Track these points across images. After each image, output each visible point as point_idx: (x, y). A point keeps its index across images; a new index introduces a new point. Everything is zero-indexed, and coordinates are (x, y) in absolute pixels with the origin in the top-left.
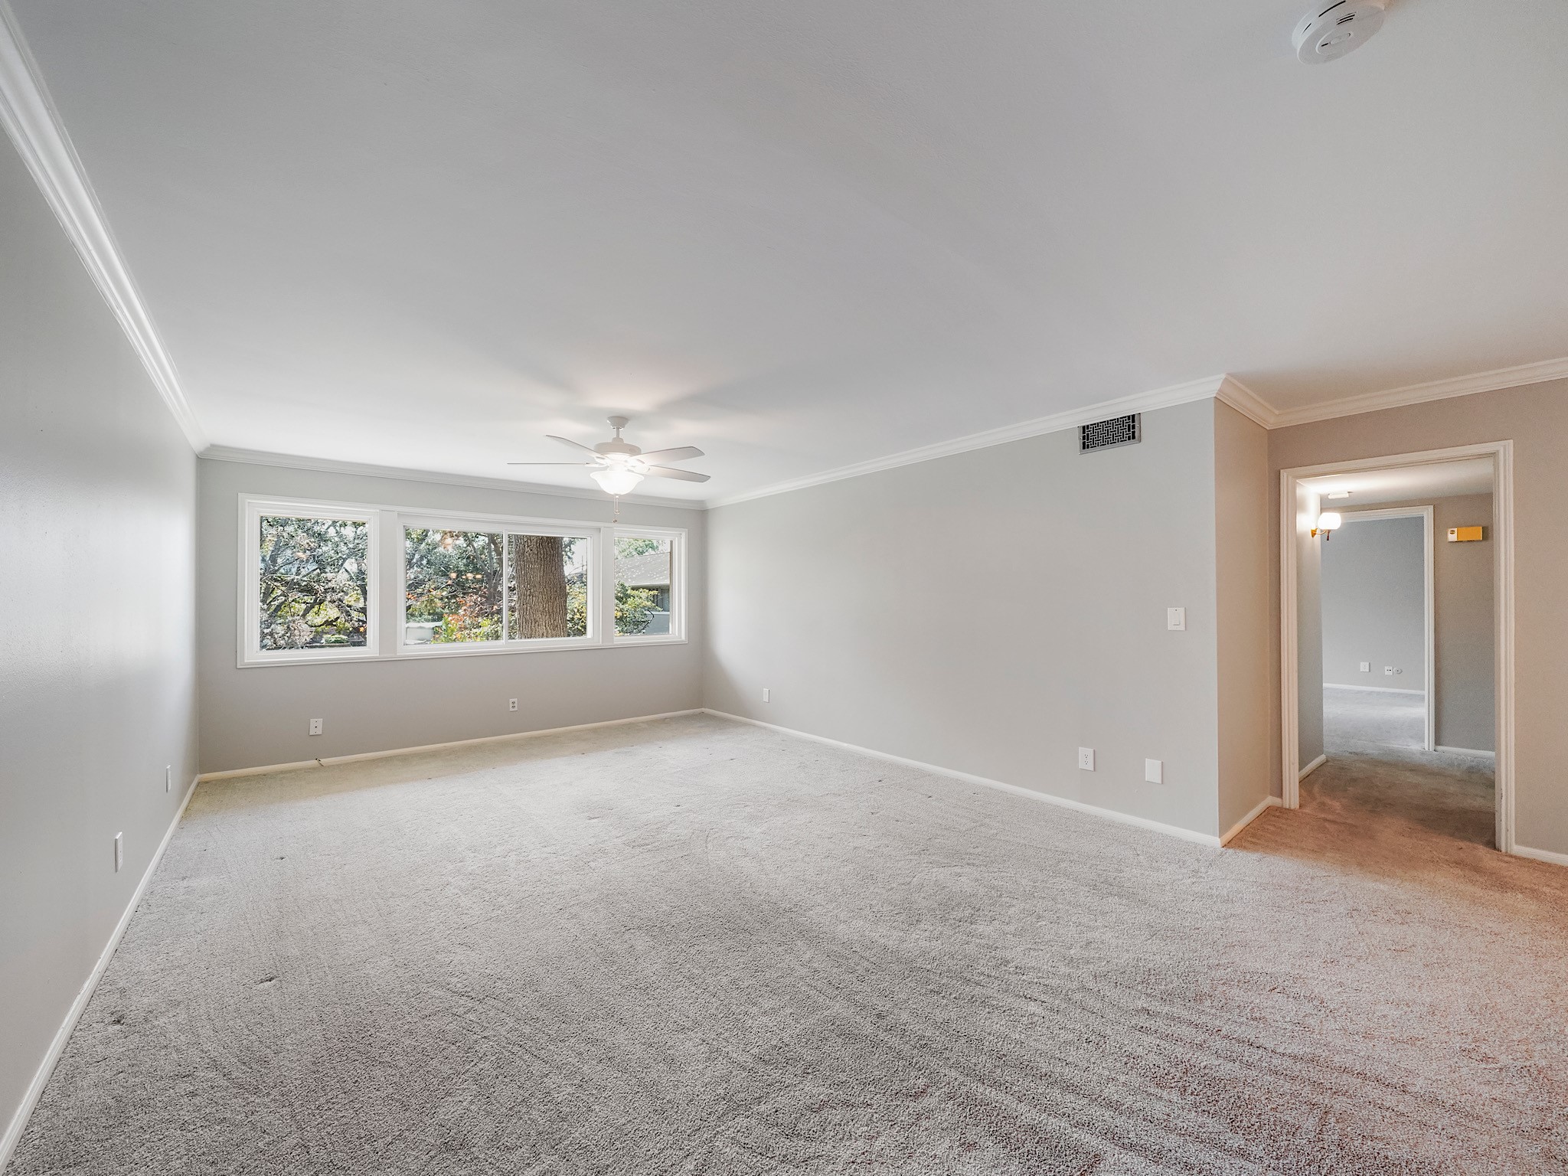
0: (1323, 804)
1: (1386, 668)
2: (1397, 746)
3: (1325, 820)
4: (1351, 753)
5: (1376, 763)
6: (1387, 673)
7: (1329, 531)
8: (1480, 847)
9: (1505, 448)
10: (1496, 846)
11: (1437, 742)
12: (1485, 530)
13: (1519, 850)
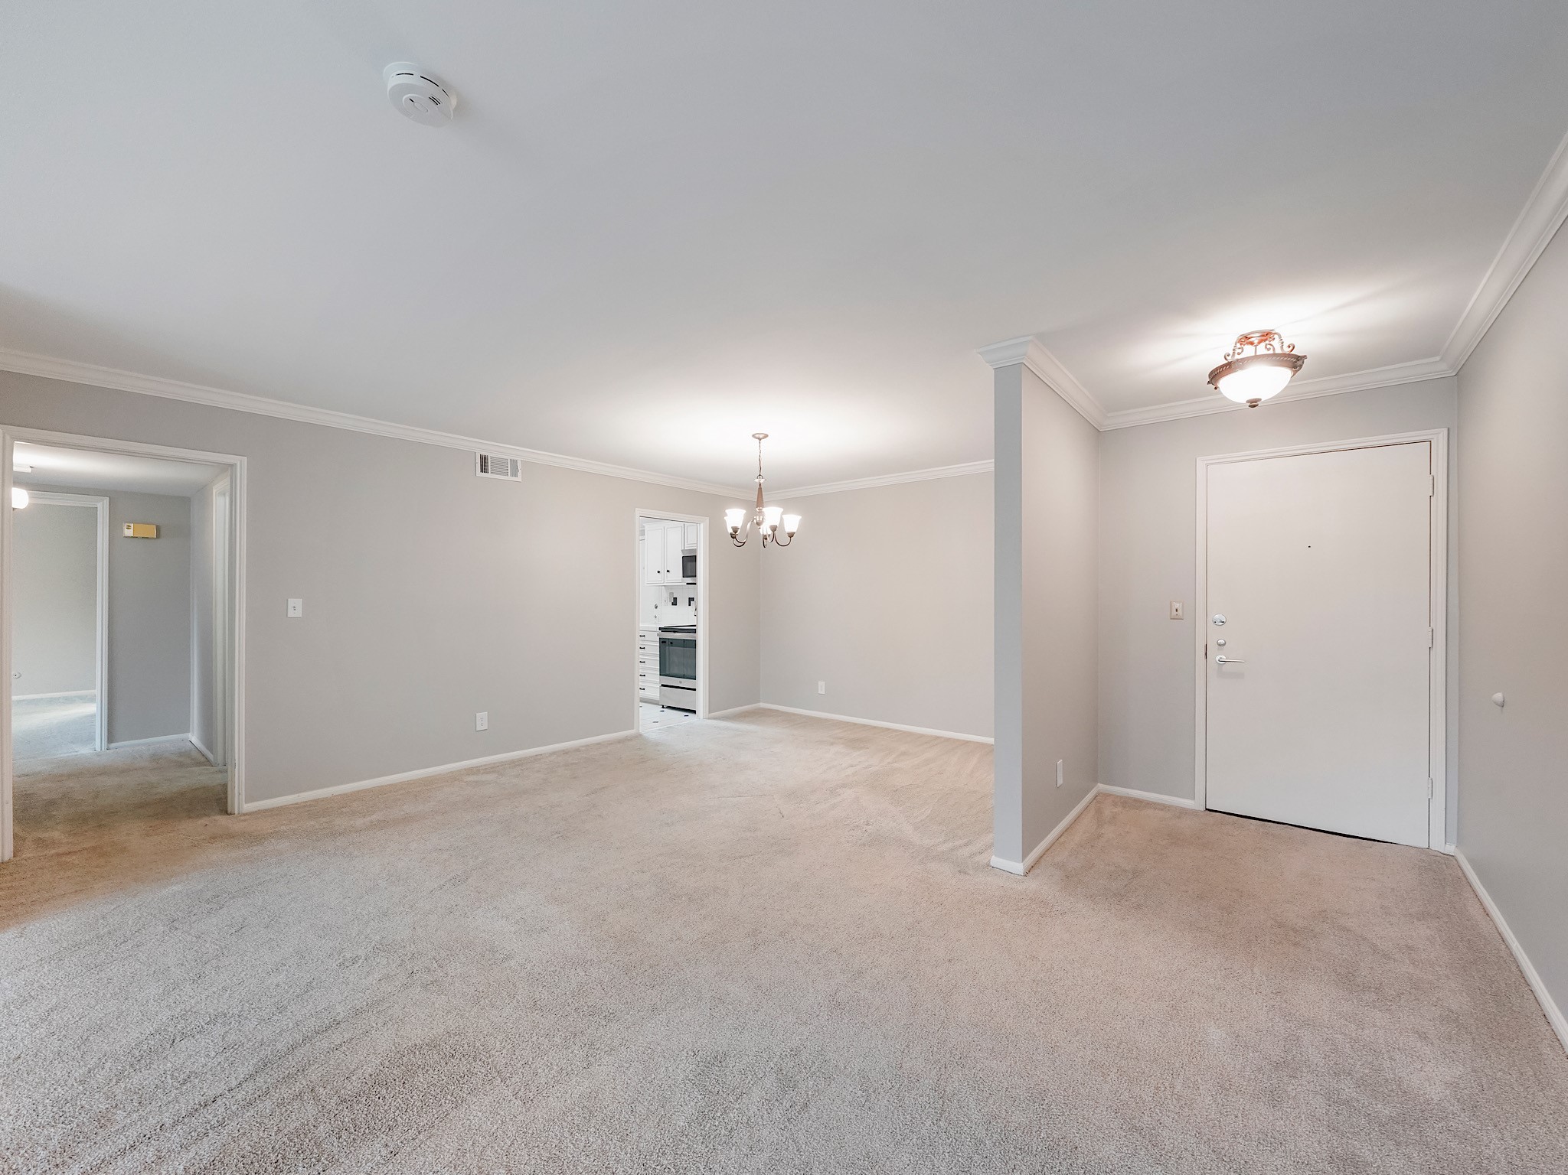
0: (40, 840)
2: (64, 755)
8: (219, 817)
9: (241, 463)
10: (229, 812)
11: (111, 739)
12: (158, 529)
13: (248, 807)
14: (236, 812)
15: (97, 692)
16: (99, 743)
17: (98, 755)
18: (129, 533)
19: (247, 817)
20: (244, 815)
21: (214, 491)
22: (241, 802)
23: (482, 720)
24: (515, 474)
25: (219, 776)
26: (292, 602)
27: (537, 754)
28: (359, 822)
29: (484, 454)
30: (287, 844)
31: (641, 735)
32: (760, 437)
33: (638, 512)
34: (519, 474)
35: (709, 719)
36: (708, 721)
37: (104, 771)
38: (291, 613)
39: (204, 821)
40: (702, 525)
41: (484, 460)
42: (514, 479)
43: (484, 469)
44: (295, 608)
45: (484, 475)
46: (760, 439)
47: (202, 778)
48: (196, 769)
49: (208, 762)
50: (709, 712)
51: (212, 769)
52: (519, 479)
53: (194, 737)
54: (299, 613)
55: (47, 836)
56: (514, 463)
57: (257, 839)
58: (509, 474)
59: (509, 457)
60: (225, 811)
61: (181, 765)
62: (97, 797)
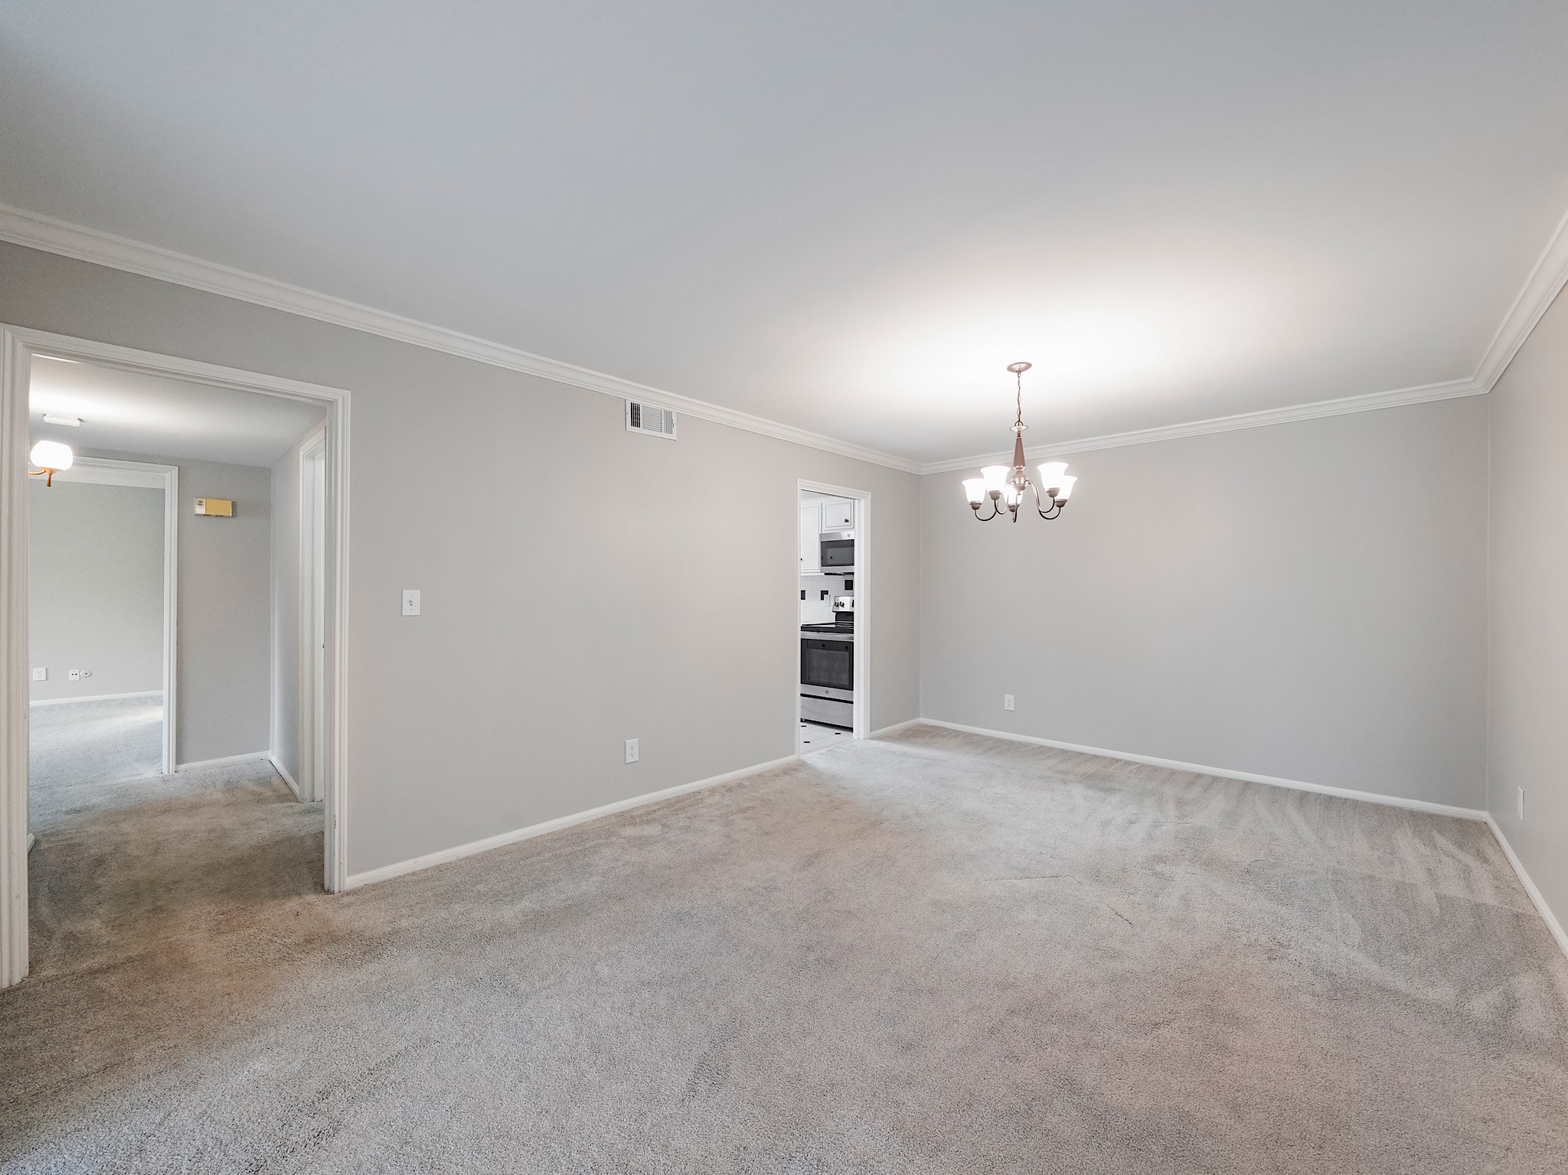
0: (71, 937)
1: (71, 672)
2: (129, 779)
3: (93, 972)
4: (68, 813)
5: (113, 816)
6: (71, 678)
7: (52, 472)
8: (312, 898)
9: (343, 398)
10: (326, 888)
11: (179, 759)
12: (234, 505)
13: (351, 881)
14: (336, 890)
15: (165, 692)
16: (167, 763)
17: (165, 781)
18: (200, 510)
19: (352, 899)
20: (348, 894)
21: (301, 453)
22: (344, 875)
23: (633, 749)
24: (669, 431)
25: (307, 819)
26: (408, 594)
27: (694, 790)
28: (509, 914)
29: (636, 402)
30: (416, 959)
31: (804, 762)
32: (1019, 369)
33: (802, 483)
34: (674, 430)
35: (872, 738)
36: (872, 742)
37: (169, 808)
38: (407, 611)
39: (292, 904)
40: (863, 501)
41: (635, 410)
42: (668, 436)
43: (636, 422)
44: (412, 602)
45: (635, 429)
46: (1019, 372)
47: (284, 821)
48: (277, 806)
49: (290, 797)
50: (871, 731)
51: (297, 807)
52: (674, 436)
53: (275, 756)
54: (416, 610)
55: (83, 928)
56: (669, 414)
57: (370, 947)
58: (663, 429)
59: (663, 408)
60: (320, 887)
61: (261, 800)
62: (156, 853)
